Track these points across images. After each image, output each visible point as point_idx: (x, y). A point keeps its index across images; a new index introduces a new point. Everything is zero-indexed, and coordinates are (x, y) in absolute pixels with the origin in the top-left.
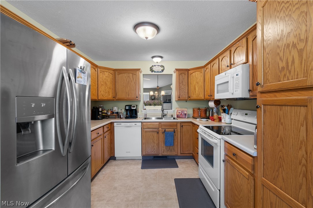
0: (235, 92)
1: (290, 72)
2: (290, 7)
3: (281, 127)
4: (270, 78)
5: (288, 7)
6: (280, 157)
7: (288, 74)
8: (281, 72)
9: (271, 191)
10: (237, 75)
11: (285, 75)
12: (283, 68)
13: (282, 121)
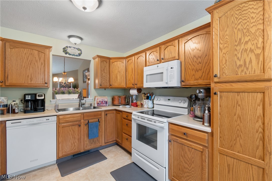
0: (169, 82)
1: (247, 69)
2: (248, 23)
3: (238, 108)
4: (226, 72)
5: (246, 23)
6: (238, 130)
7: (245, 70)
8: (238, 68)
9: (229, 156)
10: (171, 68)
11: (242, 71)
12: (241, 66)
13: (240, 103)
